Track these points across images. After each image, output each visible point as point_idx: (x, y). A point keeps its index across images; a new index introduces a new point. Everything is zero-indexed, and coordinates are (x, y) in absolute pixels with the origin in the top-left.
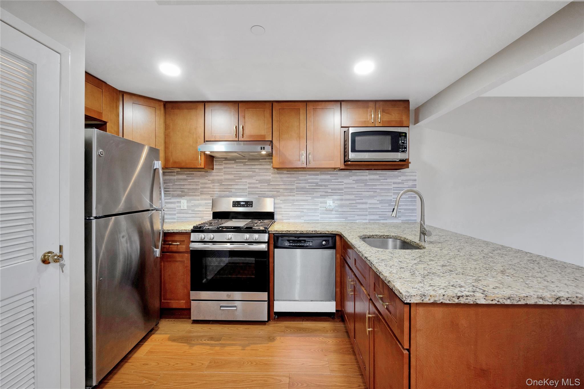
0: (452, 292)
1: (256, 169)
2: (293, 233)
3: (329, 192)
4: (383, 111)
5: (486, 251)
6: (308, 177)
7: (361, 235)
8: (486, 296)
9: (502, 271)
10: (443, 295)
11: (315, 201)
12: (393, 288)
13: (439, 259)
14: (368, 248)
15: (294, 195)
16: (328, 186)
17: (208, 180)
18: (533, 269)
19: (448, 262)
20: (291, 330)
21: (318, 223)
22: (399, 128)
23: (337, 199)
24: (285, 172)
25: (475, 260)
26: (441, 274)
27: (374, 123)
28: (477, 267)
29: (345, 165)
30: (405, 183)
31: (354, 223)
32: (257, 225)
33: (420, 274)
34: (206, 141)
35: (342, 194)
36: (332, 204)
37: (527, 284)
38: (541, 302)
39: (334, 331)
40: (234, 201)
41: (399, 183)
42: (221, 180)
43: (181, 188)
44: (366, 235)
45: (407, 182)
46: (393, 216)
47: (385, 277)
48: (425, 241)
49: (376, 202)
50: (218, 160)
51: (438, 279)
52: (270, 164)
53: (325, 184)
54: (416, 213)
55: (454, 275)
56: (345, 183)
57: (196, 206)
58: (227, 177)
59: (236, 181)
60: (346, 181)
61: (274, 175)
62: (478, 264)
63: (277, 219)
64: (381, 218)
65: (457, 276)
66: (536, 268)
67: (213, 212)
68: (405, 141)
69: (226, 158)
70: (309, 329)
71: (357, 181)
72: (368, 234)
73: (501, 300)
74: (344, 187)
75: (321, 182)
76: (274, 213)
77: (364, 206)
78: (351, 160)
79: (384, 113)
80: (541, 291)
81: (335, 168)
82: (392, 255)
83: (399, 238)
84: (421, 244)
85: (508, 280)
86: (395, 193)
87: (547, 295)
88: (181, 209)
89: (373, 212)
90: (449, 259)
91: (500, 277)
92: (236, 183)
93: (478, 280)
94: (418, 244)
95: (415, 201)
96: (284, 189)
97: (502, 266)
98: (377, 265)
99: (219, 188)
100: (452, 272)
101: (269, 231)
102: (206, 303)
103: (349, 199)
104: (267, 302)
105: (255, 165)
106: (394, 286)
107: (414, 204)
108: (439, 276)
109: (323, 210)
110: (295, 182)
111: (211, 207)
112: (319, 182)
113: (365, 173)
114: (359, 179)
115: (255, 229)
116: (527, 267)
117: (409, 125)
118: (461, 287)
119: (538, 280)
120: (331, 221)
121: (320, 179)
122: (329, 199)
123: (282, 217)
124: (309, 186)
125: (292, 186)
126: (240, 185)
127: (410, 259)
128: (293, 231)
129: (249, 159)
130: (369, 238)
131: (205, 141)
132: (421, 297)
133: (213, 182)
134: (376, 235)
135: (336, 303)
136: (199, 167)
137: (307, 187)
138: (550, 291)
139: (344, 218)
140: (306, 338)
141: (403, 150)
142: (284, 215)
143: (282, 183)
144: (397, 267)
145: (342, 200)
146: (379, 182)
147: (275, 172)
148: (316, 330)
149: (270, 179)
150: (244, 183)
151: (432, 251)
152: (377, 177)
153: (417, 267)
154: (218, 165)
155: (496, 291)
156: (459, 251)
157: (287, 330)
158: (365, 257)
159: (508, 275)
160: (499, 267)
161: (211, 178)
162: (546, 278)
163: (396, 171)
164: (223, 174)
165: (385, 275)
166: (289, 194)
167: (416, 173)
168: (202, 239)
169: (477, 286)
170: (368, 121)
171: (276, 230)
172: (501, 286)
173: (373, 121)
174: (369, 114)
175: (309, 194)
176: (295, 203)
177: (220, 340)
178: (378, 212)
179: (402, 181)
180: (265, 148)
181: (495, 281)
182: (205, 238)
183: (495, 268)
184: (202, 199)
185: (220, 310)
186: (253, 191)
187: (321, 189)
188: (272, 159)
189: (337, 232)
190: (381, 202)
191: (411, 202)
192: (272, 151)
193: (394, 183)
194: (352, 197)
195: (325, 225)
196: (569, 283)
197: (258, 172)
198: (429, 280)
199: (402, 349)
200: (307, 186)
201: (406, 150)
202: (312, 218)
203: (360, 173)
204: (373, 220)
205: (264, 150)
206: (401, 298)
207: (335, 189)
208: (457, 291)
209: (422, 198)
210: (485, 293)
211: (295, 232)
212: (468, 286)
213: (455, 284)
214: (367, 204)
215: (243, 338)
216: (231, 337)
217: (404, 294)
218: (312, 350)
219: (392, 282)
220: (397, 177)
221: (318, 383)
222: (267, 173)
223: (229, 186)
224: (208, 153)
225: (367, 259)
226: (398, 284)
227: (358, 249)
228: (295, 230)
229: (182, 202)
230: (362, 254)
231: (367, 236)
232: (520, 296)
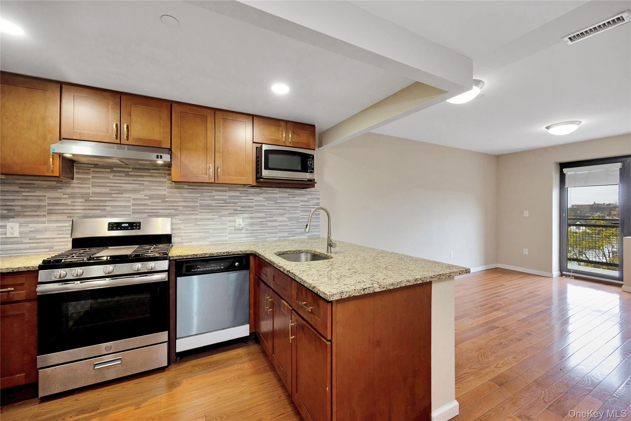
0: (360, 287)
1: (145, 181)
2: (201, 256)
3: (238, 210)
4: (293, 132)
5: (373, 255)
6: (214, 193)
7: (277, 252)
8: (380, 285)
9: (385, 268)
10: (355, 290)
11: (223, 219)
12: (318, 292)
13: (345, 265)
14: (287, 262)
15: (197, 214)
16: (237, 204)
17: (64, 194)
18: (401, 263)
19: (352, 266)
20: (199, 368)
21: (226, 244)
22: (308, 150)
23: (247, 218)
24: (186, 187)
25: (369, 263)
26: (349, 275)
27: (285, 142)
28: (371, 267)
29: (257, 182)
30: (310, 201)
31: (265, 241)
32: (151, 251)
33: (335, 278)
34: (64, 139)
35: (252, 212)
36: (241, 223)
37: (400, 274)
38: (408, 284)
39: (248, 355)
40: (111, 223)
41: (306, 201)
42: (88, 194)
43: (7, 205)
44: (280, 252)
45: (313, 201)
46: (306, 231)
47: (309, 284)
48: (331, 252)
49: (285, 219)
50: (81, 167)
51: (348, 279)
52: (166, 177)
53: (234, 202)
54: (319, 229)
55: (358, 275)
56: (256, 201)
57: (37, 231)
58: (98, 190)
59: (114, 195)
60: (256, 198)
61: (171, 190)
62: (371, 265)
63: (174, 243)
64: (290, 235)
65: (360, 275)
66: (403, 263)
67: (73, 239)
68: (313, 163)
69: (96, 164)
70: (221, 360)
71: (267, 199)
72: (282, 250)
73: (388, 287)
74: (255, 205)
75: (230, 199)
76: (171, 235)
77: (274, 224)
78: (264, 177)
79: (294, 134)
80: (408, 277)
81: (245, 185)
82: (310, 266)
83: (310, 252)
84: (328, 255)
85: (390, 273)
86: (302, 210)
87: (411, 278)
88: (7, 238)
89: (283, 229)
90: (352, 264)
91: (385, 271)
92: (113, 199)
93: (373, 276)
94: (326, 255)
95: (319, 217)
96: (184, 206)
97: (385, 265)
98: (300, 276)
99: (84, 206)
100: (356, 273)
101: (169, 257)
102: (68, 367)
103: (260, 217)
104: (168, 342)
105: (143, 176)
106: (319, 290)
107: (318, 220)
108: (348, 277)
109: (232, 229)
110: (198, 199)
111: (70, 232)
112: (228, 199)
113: (275, 190)
114: (269, 197)
115: (148, 257)
116: (398, 263)
117: (315, 148)
118: (364, 282)
119: (405, 271)
120: (241, 240)
121: (228, 196)
122: (239, 218)
123: (182, 239)
124: (215, 203)
125: (195, 203)
126: (120, 201)
127: (324, 268)
128: (201, 254)
129: (133, 169)
130: (283, 254)
131: (61, 139)
132: (340, 294)
133: (73, 197)
134: (290, 251)
135: (250, 325)
136: (49, 175)
137: (214, 205)
138: (412, 276)
139: (254, 237)
140: (219, 371)
141: (311, 170)
142: (183, 238)
143: (182, 200)
144: (317, 275)
145: (252, 218)
146: (288, 200)
147: (172, 187)
148: (230, 359)
149: (166, 194)
150: (127, 199)
151: (339, 259)
152: (286, 195)
153: (332, 273)
154: (82, 173)
155: (385, 281)
156: (356, 257)
157: (194, 369)
158: (288, 271)
159: (389, 270)
160: (383, 266)
161: (69, 191)
162: (409, 269)
163: (303, 190)
164: (90, 186)
165: (309, 283)
166: (191, 212)
167: (320, 192)
168: (62, 277)
169: (373, 280)
170: (279, 140)
171: (178, 255)
172: (387, 277)
173: (284, 141)
174: (280, 133)
175: (216, 212)
176: (198, 223)
177: (98, 409)
178: (288, 229)
179: (308, 199)
180: (163, 157)
181: (383, 275)
182: (67, 275)
183: (381, 266)
184: (50, 221)
185: (94, 370)
186: (140, 209)
187: (229, 206)
188: (170, 170)
189: (251, 251)
190: (290, 219)
191: (315, 219)
192: (171, 161)
193: (302, 201)
194: (263, 215)
195: (235, 245)
196: (420, 270)
197: (148, 186)
198: (342, 281)
199: (326, 342)
200: (213, 203)
201: (314, 171)
202: (219, 239)
203: (270, 190)
204: (283, 237)
205: (161, 159)
206: (326, 298)
207: (244, 207)
208: (362, 286)
209: (329, 214)
210: (379, 283)
211: (204, 255)
212: (368, 281)
213: (360, 281)
214: (277, 221)
215: (134, 396)
216: (115, 400)
217: (328, 294)
218: (228, 381)
219: (317, 287)
220: (304, 195)
221: (239, 410)
222: (162, 186)
223: (101, 202)
224: (68, 155)
225: (289, 272)
226: (322, 287)
227: (279, 265)
228: (203, 253)
229: (8, 227)
230: (284, 269)
231: (282, 252)
232: (398, 282)
